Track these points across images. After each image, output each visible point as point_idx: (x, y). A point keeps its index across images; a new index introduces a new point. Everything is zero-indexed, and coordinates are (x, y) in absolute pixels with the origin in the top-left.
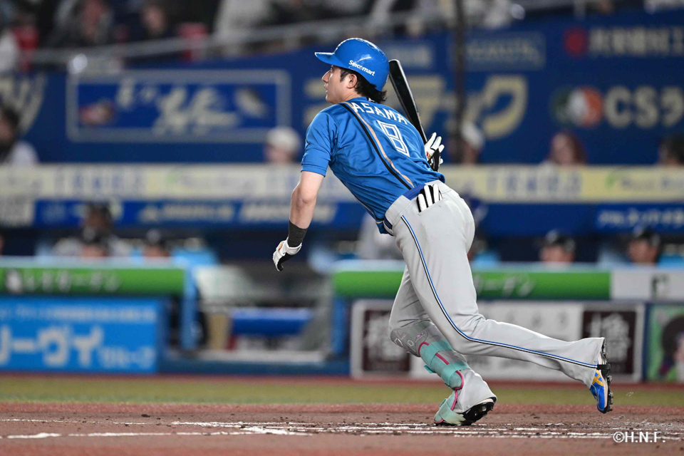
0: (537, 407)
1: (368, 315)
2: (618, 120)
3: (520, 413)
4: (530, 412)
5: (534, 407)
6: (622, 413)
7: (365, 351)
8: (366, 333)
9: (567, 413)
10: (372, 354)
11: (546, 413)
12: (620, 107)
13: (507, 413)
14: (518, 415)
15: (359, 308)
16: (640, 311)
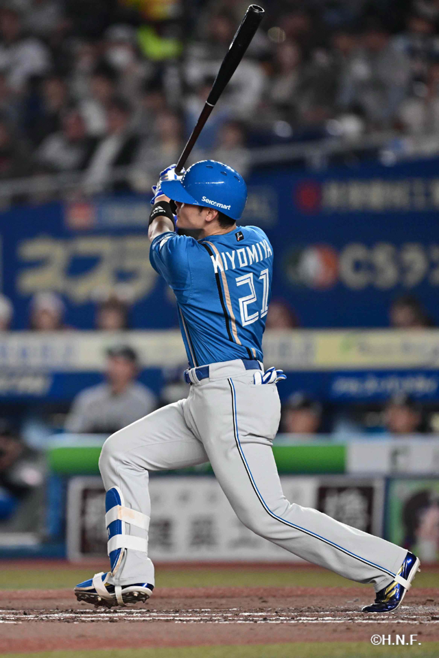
0: (265, 590)
1: (86, 494)
2: (354, 279)
3: (247, 597)
4: (257, 596)
5: (262, 591)
6: (356, 596)
7: (83, 532)
8: (83, 512)
9: (297, 596)
10: (90, 535)
11: (274, 596)
12: (358, 266)
13: (232, 597)
14: (245, 599)
15: (76, 487)
16: (379, 486)
